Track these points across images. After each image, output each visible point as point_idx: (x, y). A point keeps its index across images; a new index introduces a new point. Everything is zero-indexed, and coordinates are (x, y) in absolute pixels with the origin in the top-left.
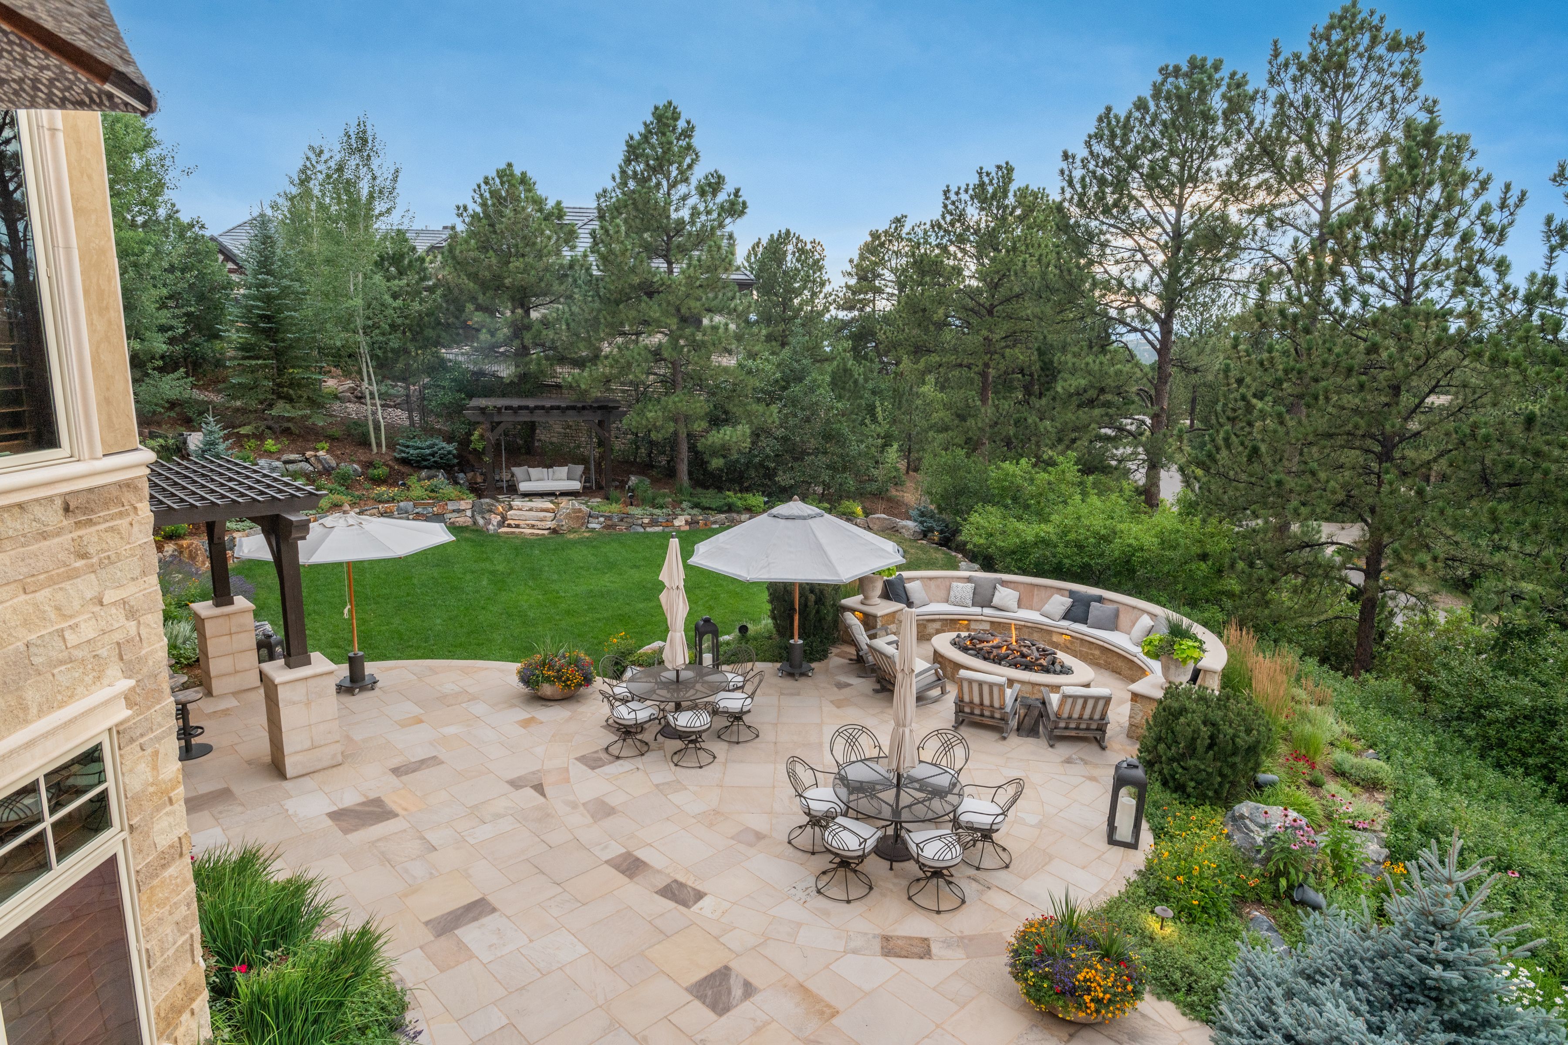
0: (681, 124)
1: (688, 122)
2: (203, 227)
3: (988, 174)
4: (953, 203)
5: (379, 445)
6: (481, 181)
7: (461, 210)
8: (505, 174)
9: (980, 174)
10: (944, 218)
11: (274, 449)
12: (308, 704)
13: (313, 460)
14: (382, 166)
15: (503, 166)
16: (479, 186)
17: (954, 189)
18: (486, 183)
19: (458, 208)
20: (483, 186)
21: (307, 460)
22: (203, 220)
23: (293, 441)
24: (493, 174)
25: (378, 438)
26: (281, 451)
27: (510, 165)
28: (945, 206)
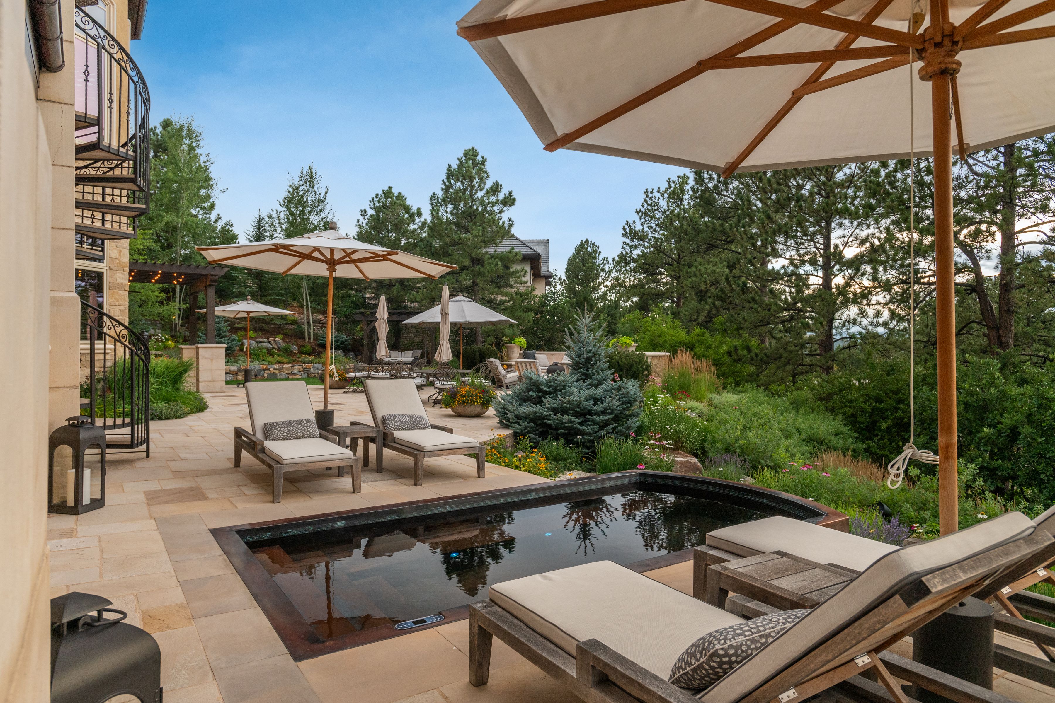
0: (479, 158)
1: (483, 157)
2: (232, 226)
3: (674, 182)
4: (651, 199)
5: (309, 339)
6: (374, 196)
7: (364, 212)
8: (388, 193)
9: (669, 182)
10: (643, 206)
11: (253, 335)
12: (212, 359)
13: (272, 342)
14: (320, 188)
15: (386, 188)
16: (373, 199)
17: (650, 190)
18: (377, 197)
19: (362, 211)
20: (375, 199)
21: (269, 342)
22: (232, 222)
23: (264, 334)
24: (380, 193)
25: (309, 335)
26: (256, 337)
27: (390, 188)
28: (646, 201)
